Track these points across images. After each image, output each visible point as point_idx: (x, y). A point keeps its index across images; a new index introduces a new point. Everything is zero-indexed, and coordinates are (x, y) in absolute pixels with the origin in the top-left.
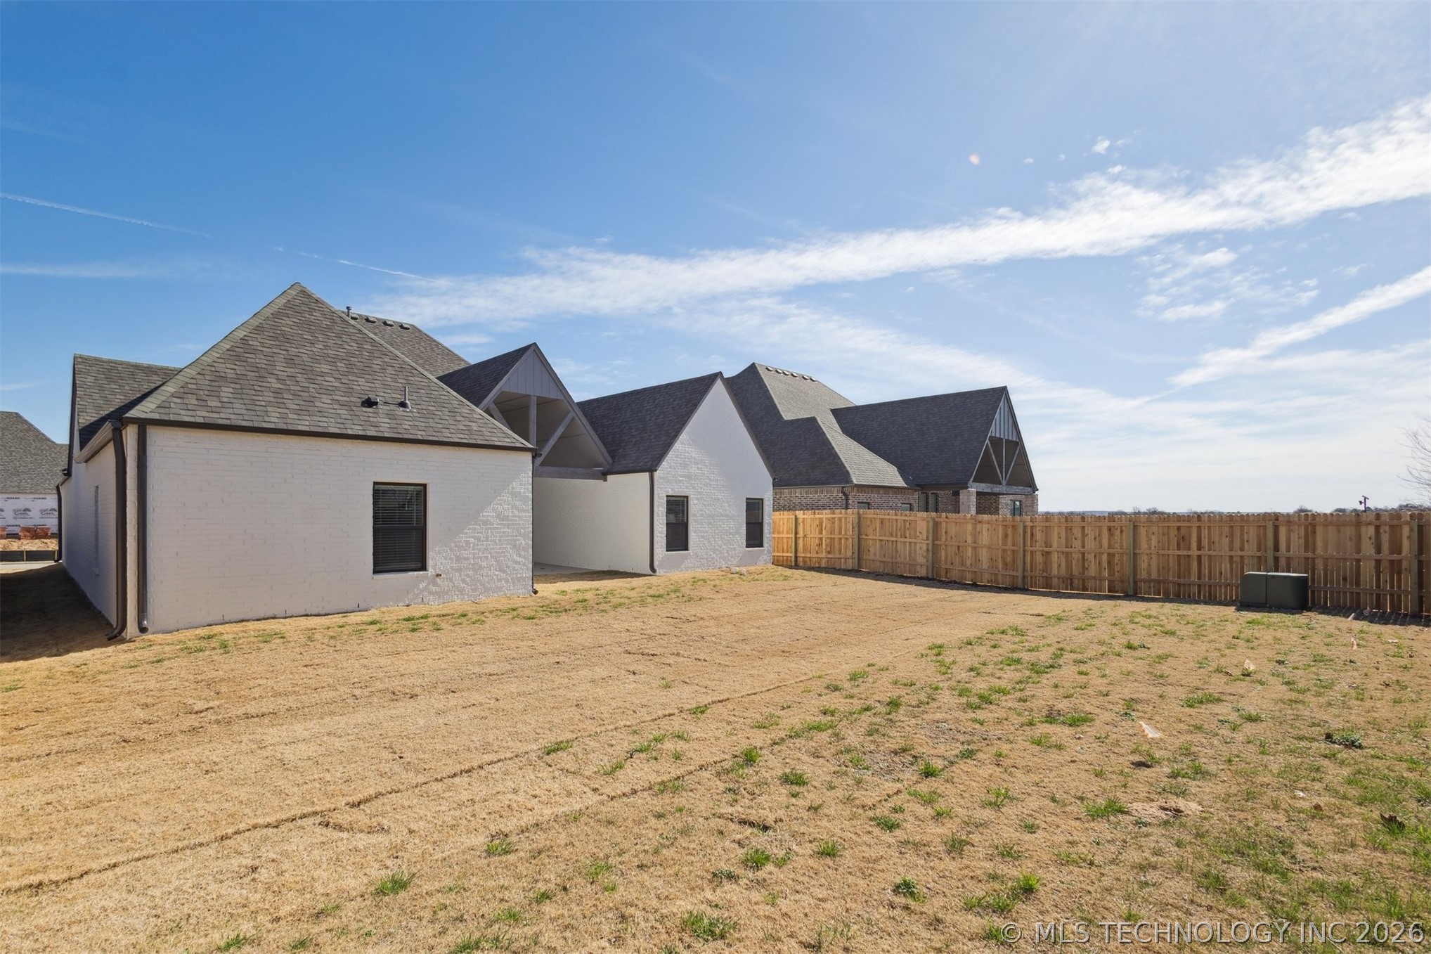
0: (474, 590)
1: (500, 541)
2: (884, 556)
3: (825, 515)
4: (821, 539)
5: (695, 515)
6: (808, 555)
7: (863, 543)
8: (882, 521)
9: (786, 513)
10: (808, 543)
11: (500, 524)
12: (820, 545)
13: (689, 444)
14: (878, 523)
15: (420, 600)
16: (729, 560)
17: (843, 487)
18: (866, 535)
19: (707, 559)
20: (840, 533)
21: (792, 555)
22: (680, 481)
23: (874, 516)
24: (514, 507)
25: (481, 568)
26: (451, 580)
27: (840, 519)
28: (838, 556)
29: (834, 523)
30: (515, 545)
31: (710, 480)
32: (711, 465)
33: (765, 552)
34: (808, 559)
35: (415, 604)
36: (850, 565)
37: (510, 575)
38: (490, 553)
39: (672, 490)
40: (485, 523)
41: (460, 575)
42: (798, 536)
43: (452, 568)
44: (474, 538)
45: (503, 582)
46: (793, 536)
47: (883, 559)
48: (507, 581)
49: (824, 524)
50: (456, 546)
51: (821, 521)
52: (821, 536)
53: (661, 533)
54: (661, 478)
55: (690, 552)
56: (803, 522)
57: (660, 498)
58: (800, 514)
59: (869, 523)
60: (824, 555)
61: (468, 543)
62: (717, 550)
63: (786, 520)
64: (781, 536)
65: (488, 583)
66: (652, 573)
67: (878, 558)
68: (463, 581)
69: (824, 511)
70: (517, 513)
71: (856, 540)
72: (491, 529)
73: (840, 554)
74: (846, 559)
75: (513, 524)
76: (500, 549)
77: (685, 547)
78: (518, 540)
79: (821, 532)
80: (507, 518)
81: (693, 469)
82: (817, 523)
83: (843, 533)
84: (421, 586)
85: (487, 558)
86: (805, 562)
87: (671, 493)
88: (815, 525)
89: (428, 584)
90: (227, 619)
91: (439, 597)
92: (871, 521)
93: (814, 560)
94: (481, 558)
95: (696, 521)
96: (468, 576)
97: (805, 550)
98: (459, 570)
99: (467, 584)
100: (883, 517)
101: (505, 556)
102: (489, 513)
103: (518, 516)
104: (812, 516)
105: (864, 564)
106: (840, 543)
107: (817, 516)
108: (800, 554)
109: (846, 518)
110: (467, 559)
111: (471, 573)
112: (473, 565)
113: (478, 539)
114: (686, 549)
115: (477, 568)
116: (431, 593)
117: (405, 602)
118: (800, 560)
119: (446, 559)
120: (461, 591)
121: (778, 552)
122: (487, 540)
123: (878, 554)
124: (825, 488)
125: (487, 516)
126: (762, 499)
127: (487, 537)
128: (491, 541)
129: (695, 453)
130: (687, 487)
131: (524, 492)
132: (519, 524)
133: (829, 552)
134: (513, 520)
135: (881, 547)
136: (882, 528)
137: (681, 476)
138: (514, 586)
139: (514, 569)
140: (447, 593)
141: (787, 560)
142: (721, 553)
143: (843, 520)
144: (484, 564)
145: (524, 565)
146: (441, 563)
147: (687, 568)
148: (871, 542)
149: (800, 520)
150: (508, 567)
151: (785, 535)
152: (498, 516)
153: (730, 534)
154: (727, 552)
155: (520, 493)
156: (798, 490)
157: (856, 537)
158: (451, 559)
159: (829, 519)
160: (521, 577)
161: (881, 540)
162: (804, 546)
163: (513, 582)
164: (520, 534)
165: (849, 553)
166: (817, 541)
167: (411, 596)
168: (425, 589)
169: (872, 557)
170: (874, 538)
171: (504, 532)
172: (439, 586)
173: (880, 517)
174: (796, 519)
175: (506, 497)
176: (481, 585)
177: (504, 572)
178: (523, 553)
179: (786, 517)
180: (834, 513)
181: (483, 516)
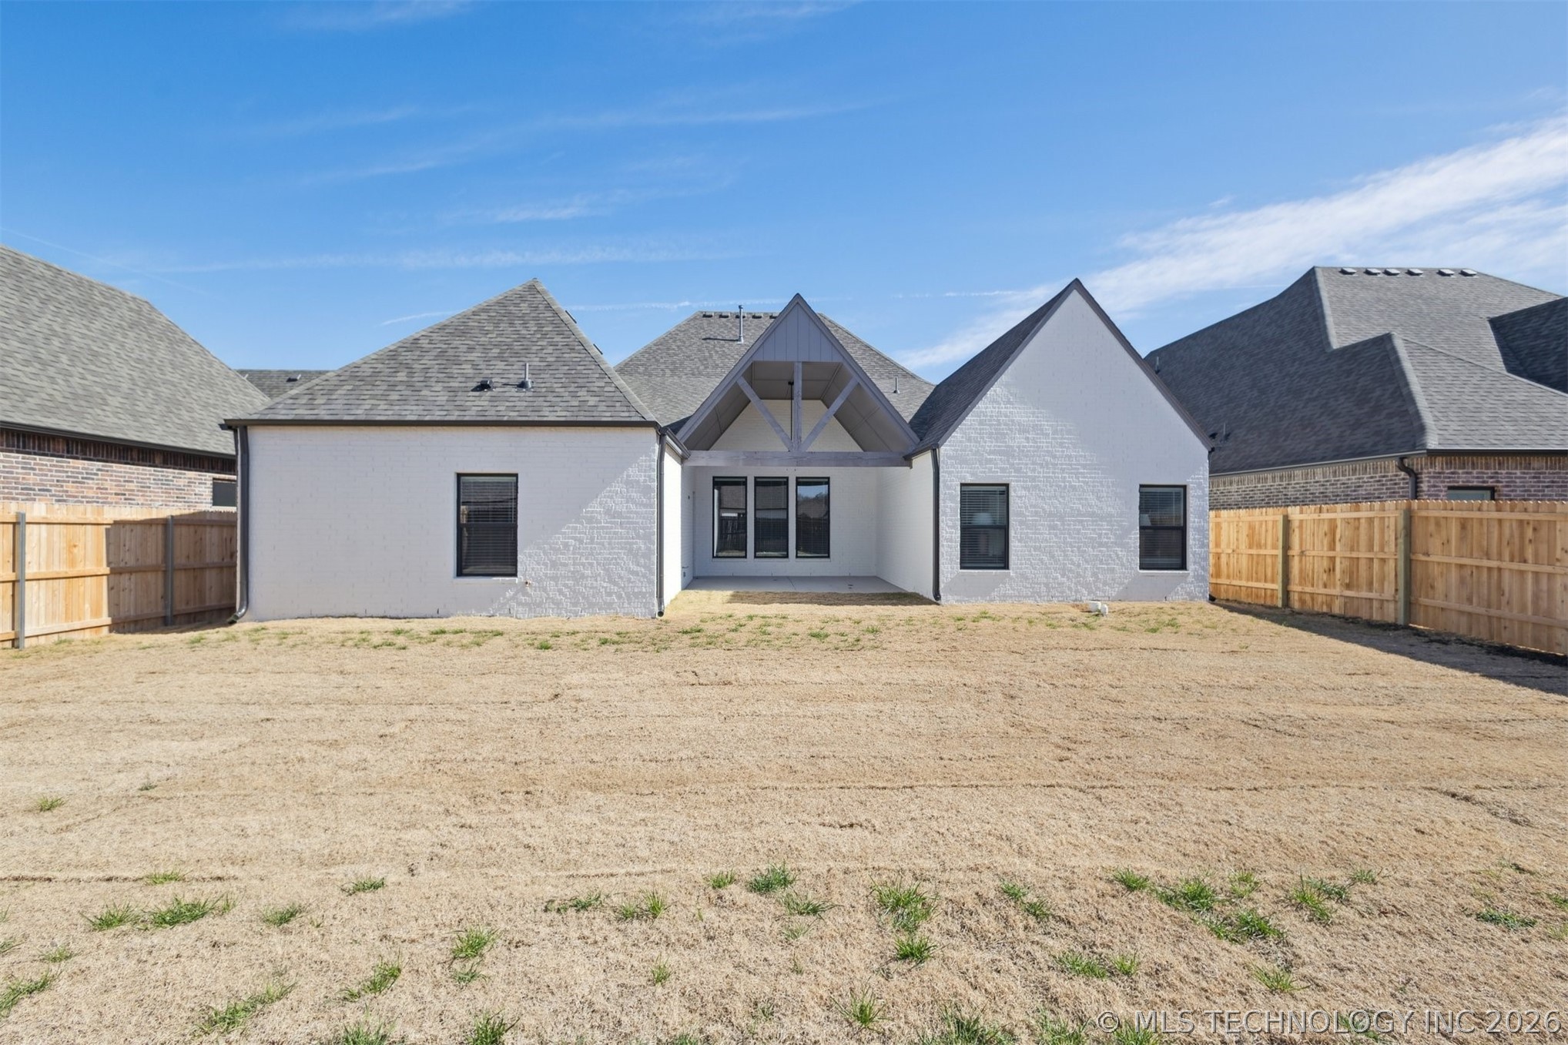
0: (575, 604)
1: (610, 544)
2: (1470, 600)
3: (1341, 513)
4: (1332, 559)
5: (1020, 514)
6: (1309, 589)
7: (1418, 571)
8: (1464, 524)
9: (1270, 510)
10: (1309, 567)
11: (611, 523)
12: (1331, 570)
13: (1009, 402)
14: (1454, 530)
15: (506, 611)
16: (1098, 588)
17: (1402, 459)
18: (1427, 554)
19: (1046, 585)
20: (1371, 548)
21: (1277, 586)
22: (990, 461)
23: (1444, 513)
24: (629, 500)
25: (583, 577)
26: (545, 590)
27: (1370, 520)
28: (1364, 594)
29: (1357, 528)
30: (630, 551)
31: (1054, 457)
32: (1055, 432)
33: (1190, 579)
34: (1308, 598)
35: (500, 615)
36: (1392, 613)
37: (623, 588)
38: (597, 560)
39: (973, 474)
40: (590, 520)
41: (556, 586)
42: (1291, 553)
43: (546, 575)
44: (575, 539)
45: (614, 597)
46: (1279, 552)
47: (1467, 608)
48: (619, 597)
49: (1338, 531)
50: (551, 549)
51: (1332, 523)
52: (1332, 554)
53: (951, 540)
54: (950, 457)
55: (1011, 572)
56: (1301, 527)
57: (949, 488)
58: (1294, 512)
59: (1432, 528)
60: (1337, 591)
61: (566, 545)
62: (1070, 571)
63: (1270, 524)
64: (1262, 552)
65: (593, 596)
66: (934, 600)
67: (1453, 604)
68: (560, 592)
69: (1339, 506)
70: (633, 507)
71: (1401, 564)
72: (598, 528)
73: (1370, 589)
74: (1382, 601)
75: (628, 523)
76: (610, 554)
77: (1002, 561)
78: (636, 543)
79: (1332, 547)
80: (619, 515)
81: (1018, 440)
82: (1326, 528)
83: (1376, 548)
84: (508, 595)
85: (591, 564)
86: (1302, 601)
87: (969, 479)
88: (1321, 534)
89: (516, 594)
90: (314, 614)
91: (530, 609)
92: (1438, 524)
93: (1320, 599)
94: (583, 565)
95: (1021, 523)
96: (566, 586)
97: (1303, 579)
98: (555, 578)
99: (565, 596)
100: (1466, 514)
101: (618, 564)
102: (595, 508)
103: (636, 513)
104: (1316, 516)
105: (1421, 615)
106: (1370, 568)
107: (1325, 516)
108: (1295, 587)
109: (1382, 519)
110: (565, 565)
111: (570, 583)
112: (573, 572)
113: (581, 541)
114: (1006, 567)
115: (578, 577)
116: (519, 604)
117: (489, 611)
118: (1295, 599)
119: (538, 564)
120: (558, 604)
121: (1258, 580)
122: (592, 542)
123: (1453, 594)
124: (1369, 462)
125: (592, 512)
126: (1185, 487)
127: (592, 539)
128: (598, 544)
129: (1021, 414)
130: (1003, 470)
131: (645, 481)
132: (638, 523)
133: (1348, 586)
134: (627, 518)
135: (1462, 581)
136: (1462, 538)
137: (990, 453)
138: (629, 604)
139: (629, 580)
140: (540, 605)
141: (1272, 596)
142: (1079, 575)
143: (1376, 522)
144: (588, 572)
145: (644, 576)
146: (533, 569)
147: (1004, 598)
148: (1436, 570)
149: (1295, 524)
150: (620, 577)
151: (1269, 551)
152: (608, 512)
153: (1105, 545)
154: (1094, 575)
155: (638, 482)
156: (1319, 470)
157: (1401, 557)
158: (545, 564)
159: (1347, 521)
160: (640, 592)
161: (1461, 566)
162: (1301, 571)
163: (629, 598)
164: (638, 536)
165: (1389, 591)
166: (1325, 564)
167: (496, 606)
168: (513, 598)
169: (1440, 602)
170: (1446, 560)
171: (615, 533)
172: (529, 596)
173: (1459, 514)
174: (1287, 522)
175: (618, 487)
176: (583, 598)
177: (615, 584)
178: (642, 561)
179: (1270, 518)
180: (1358, 510)
181: (587, 512)
